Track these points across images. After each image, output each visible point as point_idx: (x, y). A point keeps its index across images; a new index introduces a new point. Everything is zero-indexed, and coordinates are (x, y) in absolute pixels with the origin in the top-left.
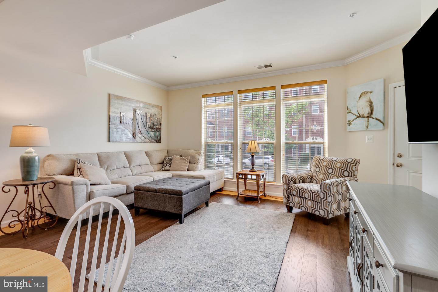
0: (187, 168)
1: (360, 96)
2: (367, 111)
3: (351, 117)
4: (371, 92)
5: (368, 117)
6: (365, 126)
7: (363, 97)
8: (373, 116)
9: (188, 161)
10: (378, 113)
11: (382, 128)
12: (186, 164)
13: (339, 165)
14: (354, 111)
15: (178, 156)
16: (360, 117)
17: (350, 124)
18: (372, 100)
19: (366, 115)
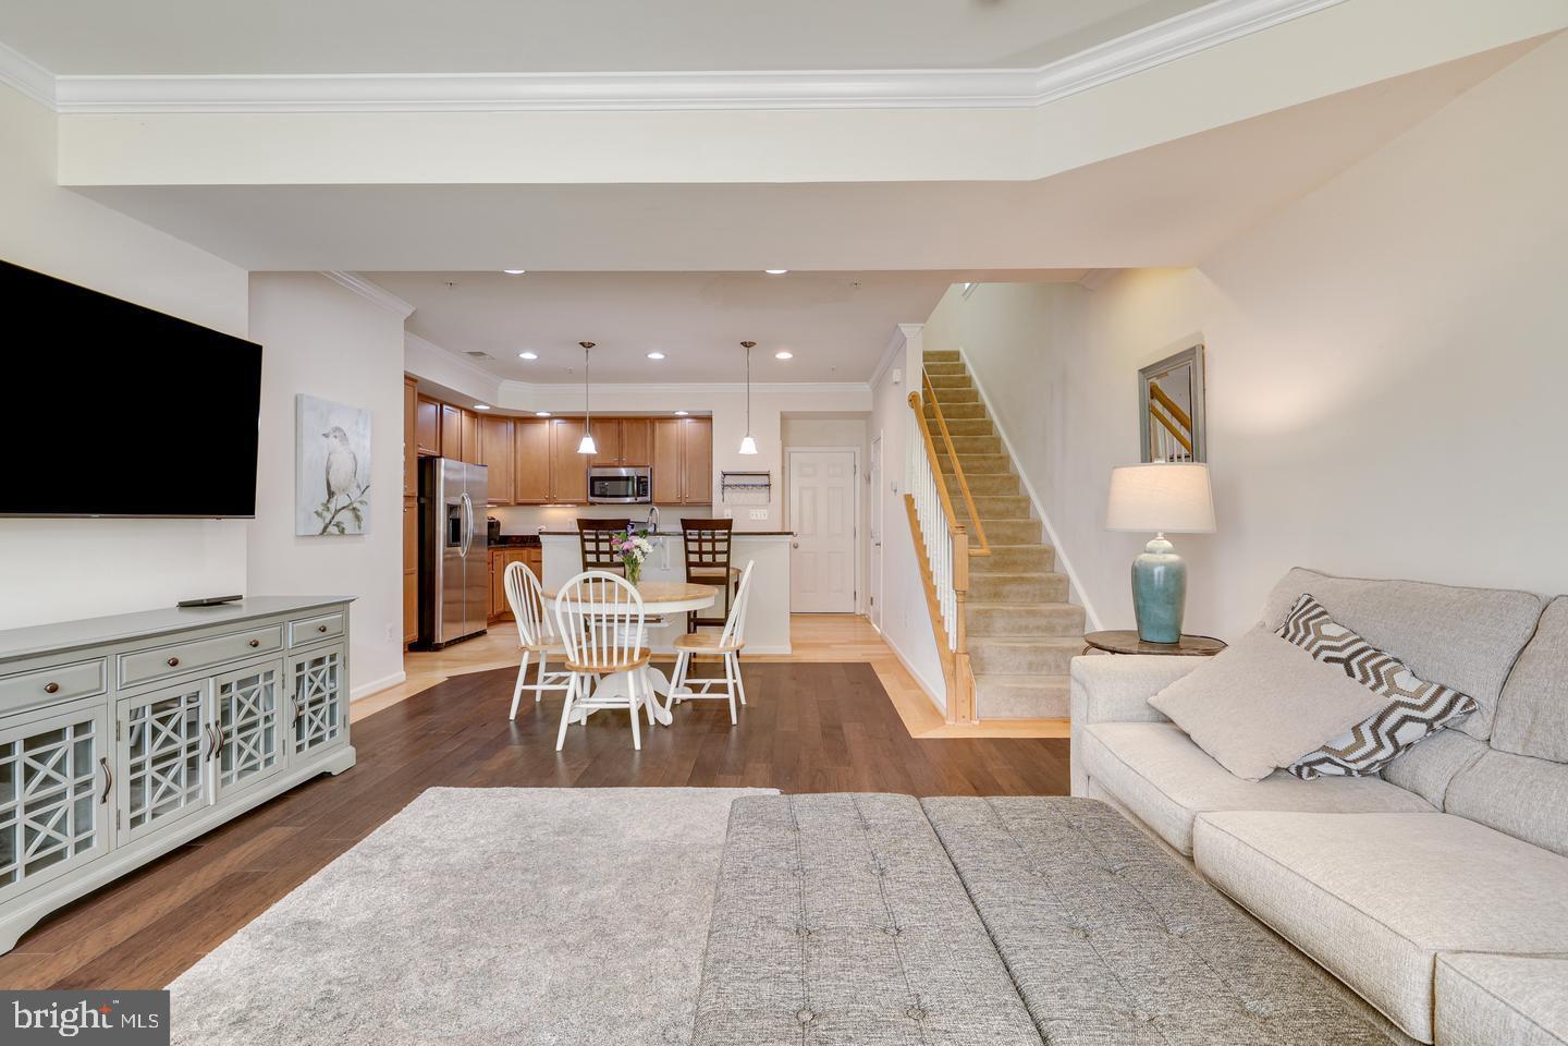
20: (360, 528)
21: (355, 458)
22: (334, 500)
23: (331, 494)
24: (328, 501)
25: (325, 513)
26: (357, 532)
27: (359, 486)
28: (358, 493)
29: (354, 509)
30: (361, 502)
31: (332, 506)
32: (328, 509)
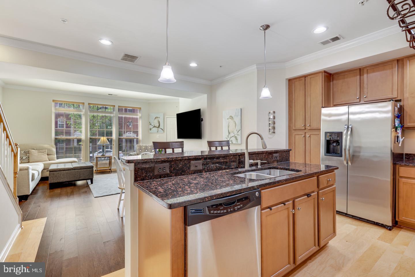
0: (47, 158)
1: (155, 119)
2: (157, 125)
3: (151, 127)
4: (159, 118)
5: (158, 127)
6: (157, 131)
7: (156, 119)
8: (160, 127)
9: (46, 154)
10: (161, 127)
11: (163, 132)
12: (45, 156)
13: (150, 148)
14: (152, 124)
15: (33, 150)
16: (155, 127)
17: (151, 130)
18: (160, 121)
19: (157, 127)
20: (237, 142)
21: (235, 123)
22: (230, 135)
23: (229, 133)
24: (229, 135)
25: (228, 138)
26: (236, 143)
27: (237, 130)
28: (237, 132)
29: (235, 137)
30: (238, 135)
31: (230, 136)
32: (229, 137)
